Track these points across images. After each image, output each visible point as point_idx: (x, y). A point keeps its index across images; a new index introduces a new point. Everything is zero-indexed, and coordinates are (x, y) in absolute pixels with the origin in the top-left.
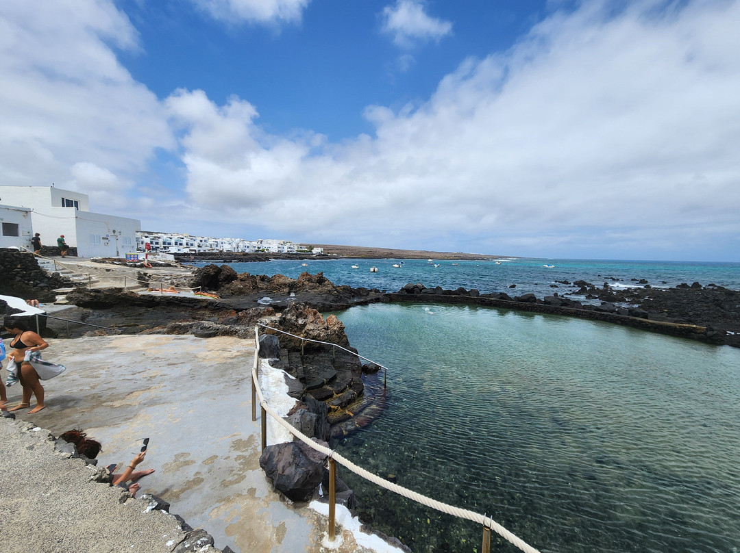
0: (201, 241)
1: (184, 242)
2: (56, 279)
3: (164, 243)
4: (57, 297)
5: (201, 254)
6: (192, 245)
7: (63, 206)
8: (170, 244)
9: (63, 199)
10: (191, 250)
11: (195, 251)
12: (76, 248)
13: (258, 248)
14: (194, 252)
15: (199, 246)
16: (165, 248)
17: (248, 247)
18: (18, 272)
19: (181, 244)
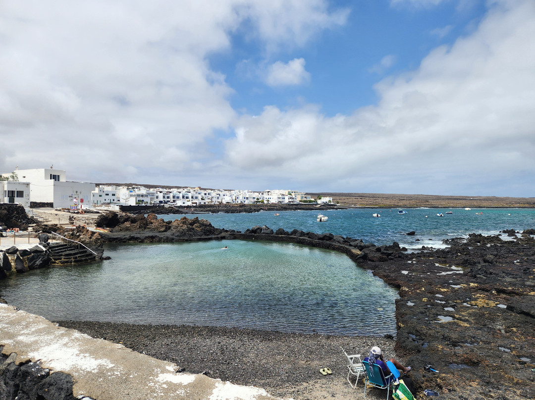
0: (205, 194)
1: (190, 195)
2: (32, 219)
3: (174, 197)
4: (29, 228)
5: (201, 206)
6: (196, 198)
7: (51, 179)
8: (178, 198)
9: (51, 175)
10: (193, 203)
11: (196, 203)
12: (53, 203)
13: (258, 199)
14: (195, 205)
15: (202, 199)
16: (174, 201)
17: (247, 198)
18: (15, 215)
19: (187, 198)
